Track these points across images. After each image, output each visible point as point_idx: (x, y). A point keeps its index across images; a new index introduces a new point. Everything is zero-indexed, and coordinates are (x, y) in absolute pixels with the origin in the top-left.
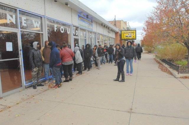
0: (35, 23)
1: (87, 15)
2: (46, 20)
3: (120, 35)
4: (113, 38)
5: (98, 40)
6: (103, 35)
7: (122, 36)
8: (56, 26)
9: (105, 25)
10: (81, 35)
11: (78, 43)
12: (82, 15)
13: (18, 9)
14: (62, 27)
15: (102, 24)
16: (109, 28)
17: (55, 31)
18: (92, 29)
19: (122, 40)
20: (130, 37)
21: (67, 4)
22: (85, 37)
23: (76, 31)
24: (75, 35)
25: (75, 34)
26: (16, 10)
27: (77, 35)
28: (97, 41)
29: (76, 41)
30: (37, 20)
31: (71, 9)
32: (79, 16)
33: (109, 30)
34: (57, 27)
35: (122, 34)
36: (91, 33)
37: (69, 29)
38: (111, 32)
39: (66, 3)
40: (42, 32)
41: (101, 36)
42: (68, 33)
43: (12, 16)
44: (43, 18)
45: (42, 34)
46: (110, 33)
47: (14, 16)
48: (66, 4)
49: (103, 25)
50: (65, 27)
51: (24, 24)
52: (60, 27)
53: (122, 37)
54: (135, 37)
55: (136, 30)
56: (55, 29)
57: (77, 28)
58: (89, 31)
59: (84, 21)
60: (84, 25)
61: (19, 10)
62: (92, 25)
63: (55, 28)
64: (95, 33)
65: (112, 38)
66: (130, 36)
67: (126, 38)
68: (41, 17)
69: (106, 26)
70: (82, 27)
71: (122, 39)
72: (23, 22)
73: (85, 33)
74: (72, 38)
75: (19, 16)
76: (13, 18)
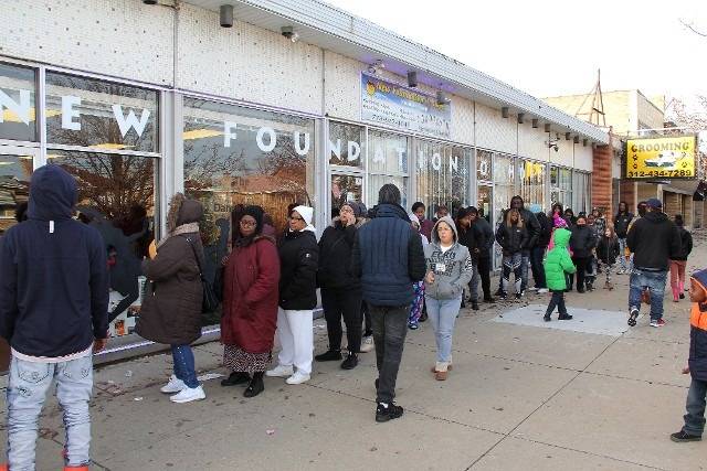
0: (126, 114)
2: (179, 100)
4: (579, 172)
5: (484, 182)
7: (630, 162)
8: (230, 124)
9: (521, 115)
10: (380, 157)
12: (379, 74)
13: (42, 69)
14: (266, 128)
18: (447, 135)
20: (666, 169)
21: (287, 34)
23: (351, 144)
24: (341, 160)
25: (345, 156)
27: (351, 158)
31: (323, 50)
32: (369, 81)
33: (552, 135)
34: (240, 126)
35: (630, 154)
36: (439, 151)
37: (307, 136)
38: (561, 143)
39: (282, 28)
40: (158, 151)
42: (302, 152)
44: (165, 97)
45: (157, 159)
46: (556, 149)
47: (25, 95)
48: (284, 34)
49: (513, 111)
51: (68, 124)
52: (257, 128)
54: (691, 167)
55: (694, 135)
56: (229, 137)
57: (354, 131)
58: (424, 143)
59: (398, 99)
63: (227, 131)
66: (667, 164)
67: (647, 170)
68: (158, 92)
69: (527, 118)
70: (384, 127)
71: (628, 175)
72: (69, 114)
73: (400, 150)
74: (321, 173)
75: (45, 88)
76: (19, 102)
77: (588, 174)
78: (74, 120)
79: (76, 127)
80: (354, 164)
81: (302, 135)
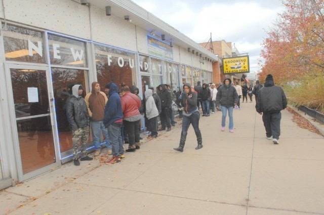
0: (75, 52)
1: (163, 34)
2: (93, 46)
3: (221, 67)
4: (209, 72)
5: (184, 77)
6: (191, 68)
7: (225, 68)
8: (109, 56)
9: (193, 51)
10: (154, 69)
11: (148, 83)
12: (153, 36)
13: (46, 32)
14: (121, 58)
15: (189, 49)
16: (201, 55)
18: (173, 59)
19: (226, 74)
20: (238, 69)
21: (127, 19)
22: (161, 73)
23: (145, 63)
24: (143, 70)
25: (144, 68)
26: (42, 33)
27: (146, 69)
28: (181, 78)
29: (146, 80)
30: (77, 47)
31: (135, 26)
32: (149, 38)
33: (202, 58)
34: (113, 57)
35: (225, 64)
36: (170, 65)
37: (133, 60)
38: (205, 61)
39: (125, 16)
40: (87, 66)
41: (187, 70)
42: (131, 67)
43: (36, 44)
44: (88, 44)
45: (88, 71)
46: (203, 63)
47: (40, 43)
48: (126, 19)
49: (191, 50)
50: (126, 57)
51: (56, 57)
52: (118, 58)
53: (225, 70)
54: (247, 68)
55: (248, 56)
56: (110, 61)
57: (146, 58)
58: (166, 62)
59: (157, 45)
60: (159, 51)
61: (48, 33)
62: (171, 51)
63: (109, 58)
64: (177, 65)
65: (207, 71)
66: (238, 67)
67: (232, 70)
68: (85, 43)
69: (195, 52)
70: (154, 56)
71: (225, 72)
72: (56, 52)
73: (160, 65)
74: (138, 75)
75: (47, 42)
76: (38, 47)
77: (211, 73)
78: (58, 54)
79: (59, 57)
80: (146, 71)
81: (131, 60)
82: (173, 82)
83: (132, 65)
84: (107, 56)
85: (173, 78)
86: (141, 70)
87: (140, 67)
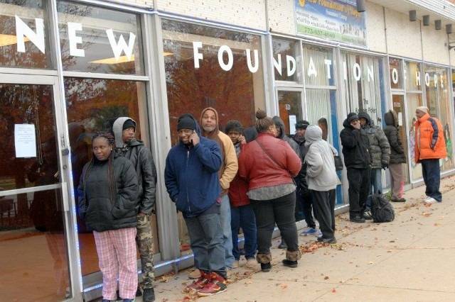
0: (117, 40)
2: (158, 21)
5: (397, 92)
8: (197, 45)
9: (426, 18)
10: (312, 71)
11: (297, 111)
14: (225, 48)
15: (413, 13)
16: (449, 27)
17: (197, 65)
18: (364, 43)
22: (331, 82)
23: (289, 58)
24: (283, 76)
25: (284, 70)
27: (290, 73)
28: (390, 93)
29: (290, 101)
30: (121, 27)
33: (452, 36)
34: (205, 46)
36: (358, 62)
37: (256, 52)
40: (144, 73)
42: (253, 70)
43: (31, 24)
45: (146, 83)
47: (40, 23)
49: (419, 16)
50: (239, 45)
51: (75, 52)
52: (218, 48)
56: (198, 57)
57: (290, 46)
58: (346, 54)
59: (322, 10)
60: (325, 25)
62: (362, 23)
63: (196, 51)
64: (378, 59)
68: (139, 16)
69: (432, 20)
70: (315, 39)
72: (74, 40)
73: (328, 62)
74: (270, 90)
75: (57, 19)
76: (36, 32)
78: (79, 46)
79: (80, 53)
80: (292, 78)
81: (252, 53)
82: (367, 107)
83: (253, 65)
84: (191, 44)
85: (367, 95)
86: (278, 77)
87: (276, 70)
